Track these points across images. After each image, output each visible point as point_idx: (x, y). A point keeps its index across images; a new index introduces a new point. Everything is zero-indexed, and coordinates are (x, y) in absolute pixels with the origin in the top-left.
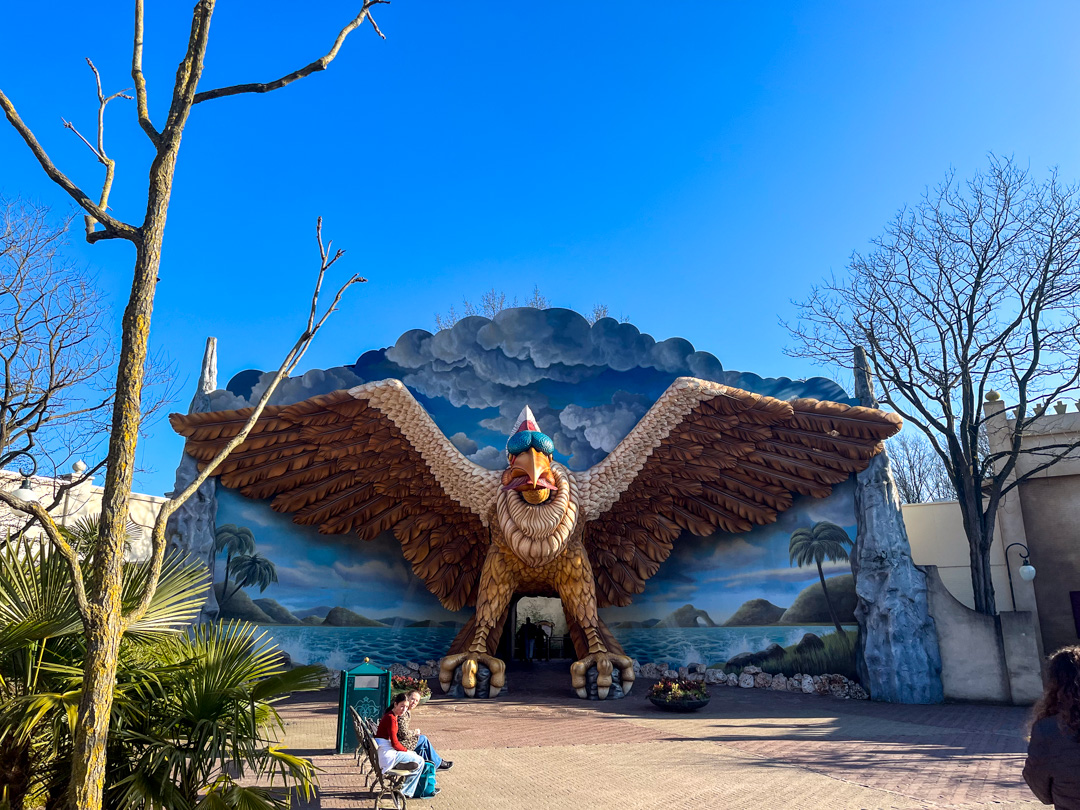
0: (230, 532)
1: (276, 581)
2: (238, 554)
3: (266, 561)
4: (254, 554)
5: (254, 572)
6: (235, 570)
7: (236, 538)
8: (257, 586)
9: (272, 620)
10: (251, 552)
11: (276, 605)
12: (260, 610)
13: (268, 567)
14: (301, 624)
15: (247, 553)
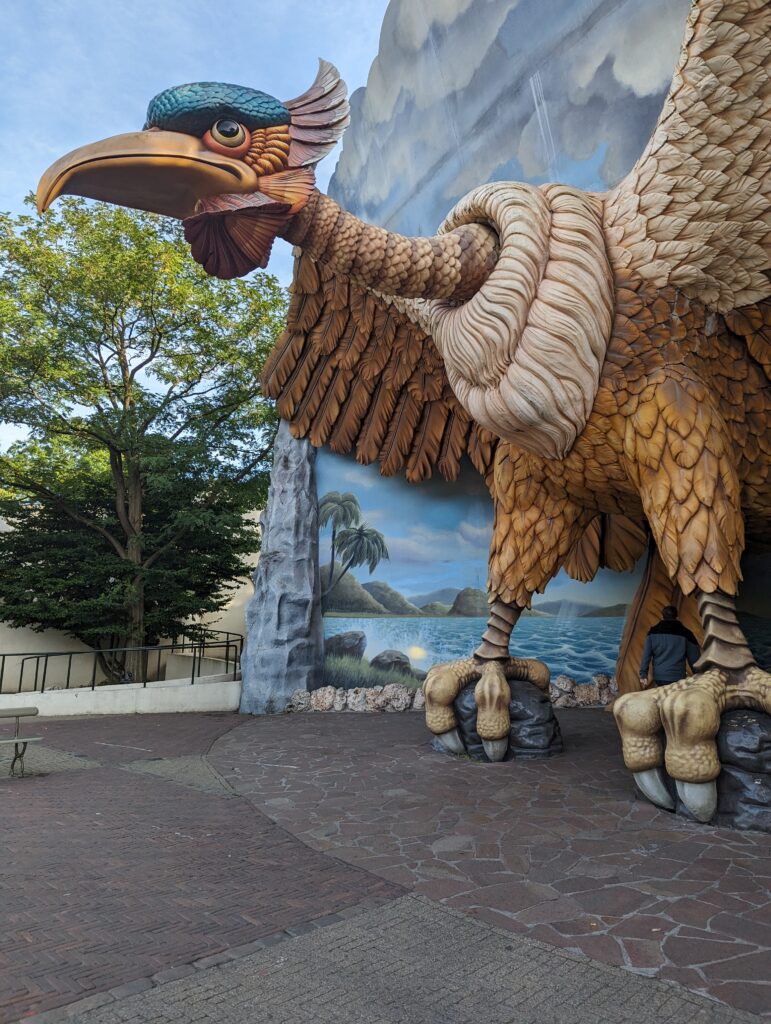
0: (333, 501)
1: (388, 557)
2: (342, 528)
3: (374, 532)
4: (360, 525)
5: (361, 548)
6: (341, 546)
7: (340, 508)
8: (365, 566)
9: (384, 610)
10: (357, 523)
11: (389, 589)
12: (370, 597)
13: (377, 539)
14: (421, 615)
15: (353, 525)
